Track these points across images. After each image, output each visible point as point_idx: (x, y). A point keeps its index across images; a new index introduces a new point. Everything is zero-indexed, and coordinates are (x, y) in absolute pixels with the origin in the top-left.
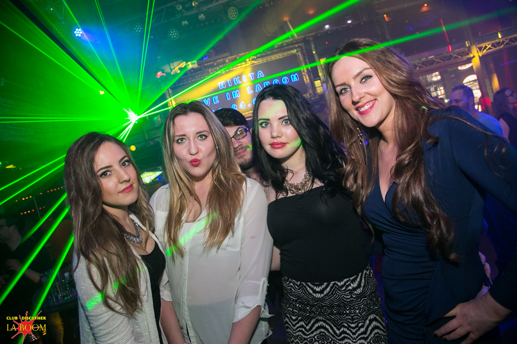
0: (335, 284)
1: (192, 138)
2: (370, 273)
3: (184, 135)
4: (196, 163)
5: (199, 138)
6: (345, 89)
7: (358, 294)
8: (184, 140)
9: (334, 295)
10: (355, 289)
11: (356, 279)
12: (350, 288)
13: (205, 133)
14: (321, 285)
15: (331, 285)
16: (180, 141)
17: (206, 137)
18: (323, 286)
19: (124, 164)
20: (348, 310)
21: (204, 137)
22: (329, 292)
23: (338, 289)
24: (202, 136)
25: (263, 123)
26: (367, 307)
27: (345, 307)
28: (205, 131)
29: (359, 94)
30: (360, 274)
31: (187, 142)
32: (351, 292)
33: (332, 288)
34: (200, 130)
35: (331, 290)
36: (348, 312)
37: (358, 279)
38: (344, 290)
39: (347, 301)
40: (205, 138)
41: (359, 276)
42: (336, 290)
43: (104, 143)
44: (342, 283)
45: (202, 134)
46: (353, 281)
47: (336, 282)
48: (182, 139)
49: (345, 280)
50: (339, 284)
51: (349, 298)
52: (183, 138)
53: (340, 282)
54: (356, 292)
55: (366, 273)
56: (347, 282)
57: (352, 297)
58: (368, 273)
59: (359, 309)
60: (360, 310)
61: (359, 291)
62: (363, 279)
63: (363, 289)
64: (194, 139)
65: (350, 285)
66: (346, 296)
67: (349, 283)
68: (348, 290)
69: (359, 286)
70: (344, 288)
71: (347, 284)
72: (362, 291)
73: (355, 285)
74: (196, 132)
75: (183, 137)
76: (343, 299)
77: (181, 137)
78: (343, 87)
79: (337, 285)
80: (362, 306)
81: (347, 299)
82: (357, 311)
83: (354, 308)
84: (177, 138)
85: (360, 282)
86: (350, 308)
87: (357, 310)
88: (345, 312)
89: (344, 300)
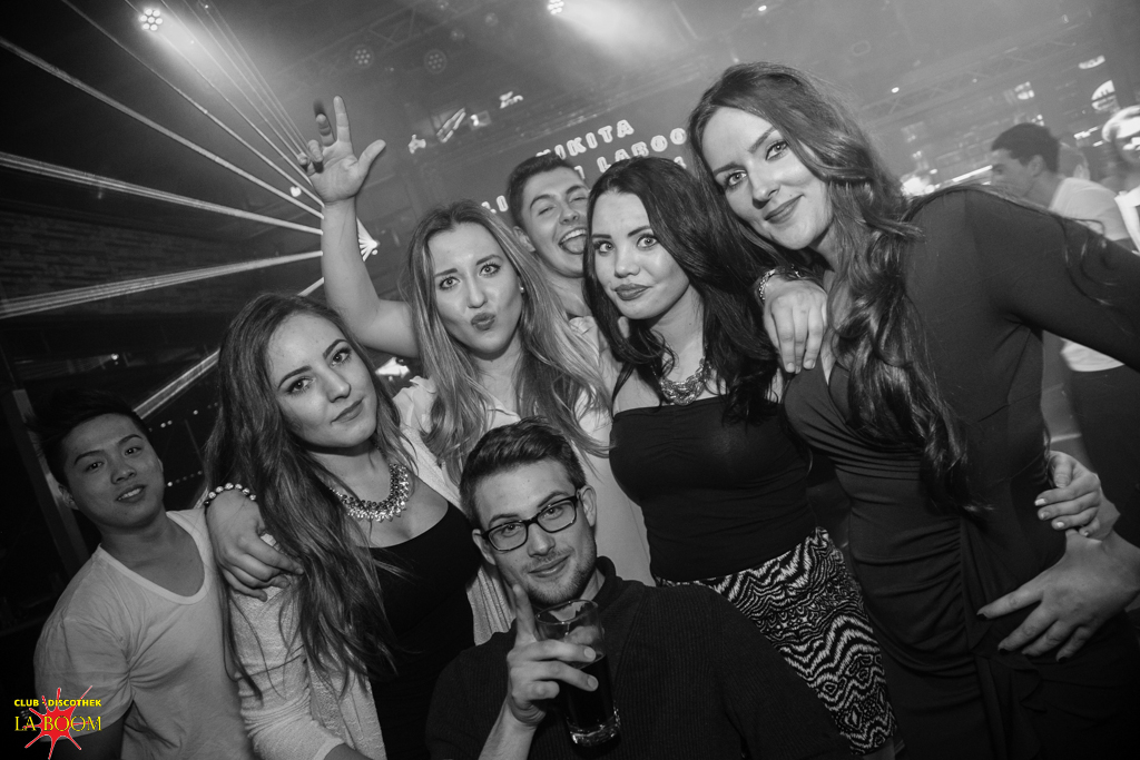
0: (748, 574)
1: (469, 275)
2: (820, 542)
3: (453, 271)
4: (484, 322)
5: (484, 272)
6: (735, 174)
7: (800, 589)
8: (454, 282)
9: (750, 597)
10: (791, 579)
11: (789, 558)
12: (781, 578)
13: (494, 261)
14: (720, 581)
15: (740, 577)
16: (445, 284)
17: (497, 267)
18: (725, 584)
19: (337, 358)
20: (784, 622)
21: (493, 269)
22: (739, 594)
23: (755, 583)
24: (488, 267)
25: (602, 243)
26: (824, 605)
27: (778, 617)
28: (494, 256)
29: (766, 184)
30: (799, 547)
31: (461, 284)
32: (784, 585)
33: (743, 583)
34: (484, 255)
35: (741, 588)
36: (785, 625)
37: (796, 558)
38: (769, 585)
39: (779, 607)
40: (496, 271)
41: (797, 552)
42: (753, 588)
43: (287, 317)
44: (763, 570)
45: (488, 263)
46: (785, 563)
47: (750, 570)
48: (449, 281)
49: (768, 563)
50: (755, 573)
51: (783, 600)
52: (450, 278)
53: (757, 569)
54: (794, 585)
55: (811, 544)
56: (773, 566)
57: (787, 596)
58: (815, 542)
59: (808, 613)
60: (810, 615)
61: (801, 582)
62: (806, 555)
63: (809, 576)
64: (474, 275)
65: (778, 572)
66: (776, 596)
67: (776, 568)
68: (778, 584)
69: (800, 571)
70: (767, 581)
71: (773, 571)
72: (809, 580)
73: (791, 570)
74: (476, 262)
75: (453, 275)
76: (770, 604)
77: (448, 276)
78: (731, 172)
79: (753, 576)
80: (813, 606)
81: (778, 601)
82: (805, 619)
83: (797, 615)
84: (438, 280)
85: (801, 563)
86: (789, 618)
87: (803, 616)
88: (779, 627)
89: (773, 606)
